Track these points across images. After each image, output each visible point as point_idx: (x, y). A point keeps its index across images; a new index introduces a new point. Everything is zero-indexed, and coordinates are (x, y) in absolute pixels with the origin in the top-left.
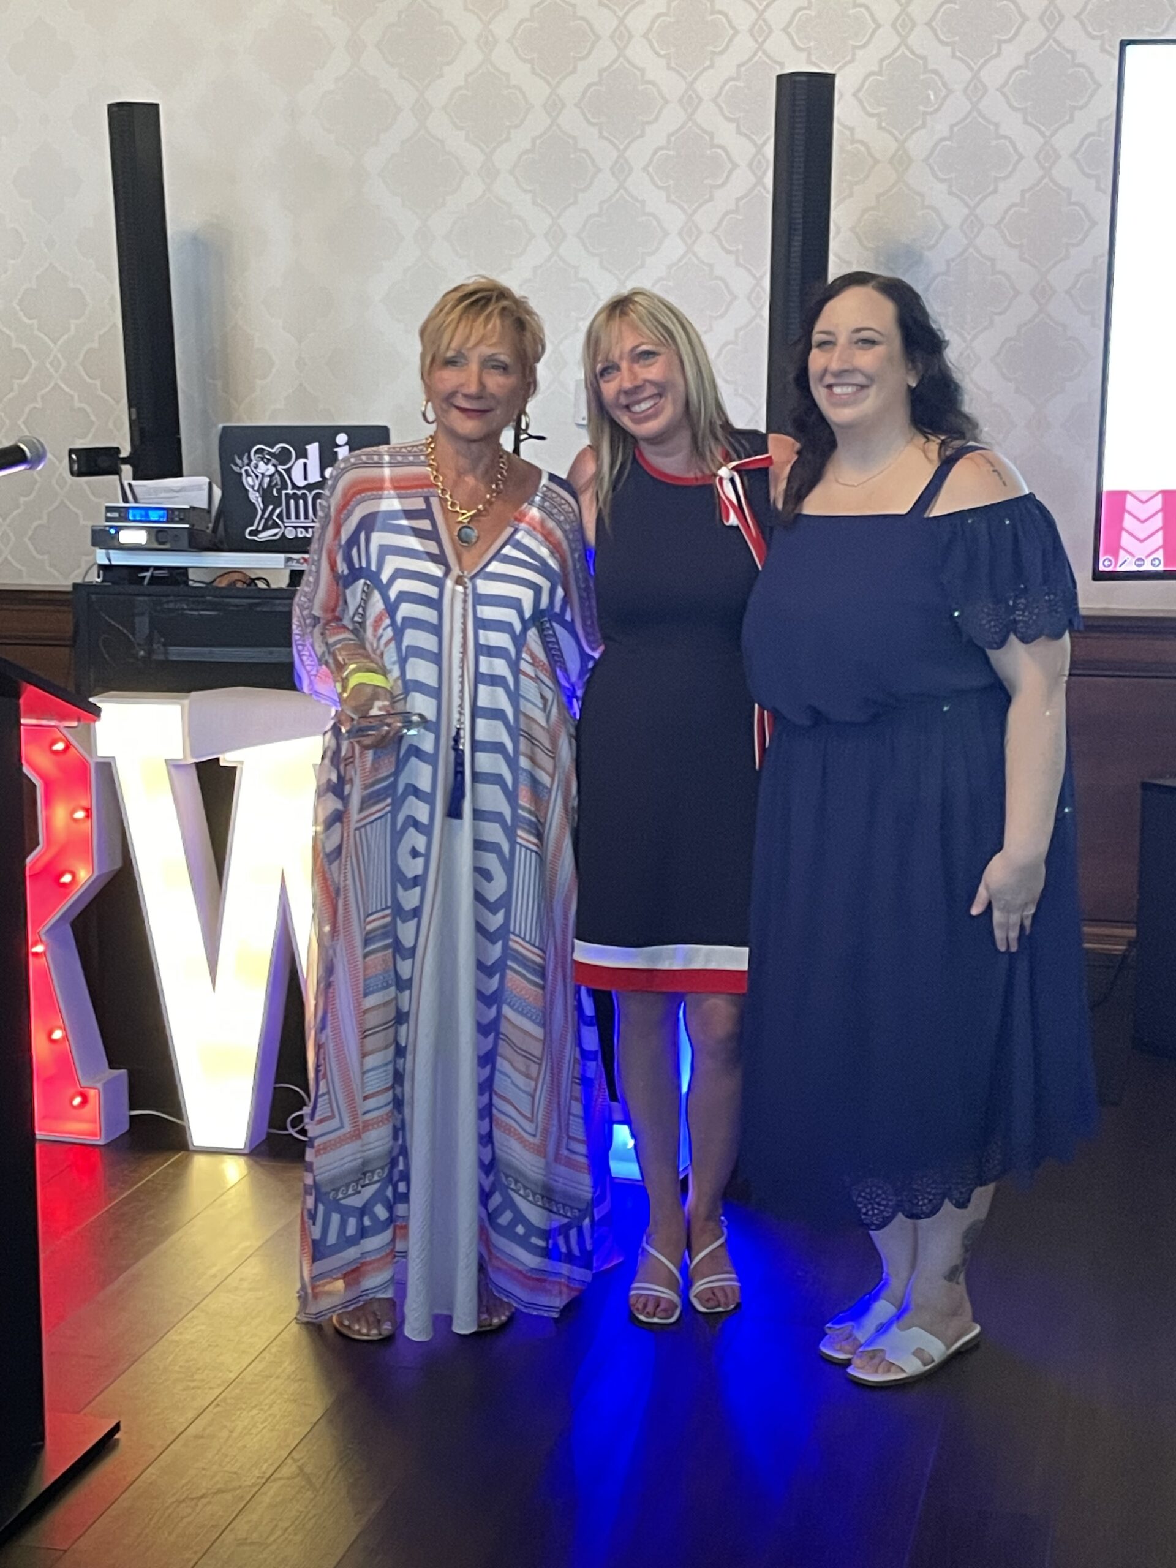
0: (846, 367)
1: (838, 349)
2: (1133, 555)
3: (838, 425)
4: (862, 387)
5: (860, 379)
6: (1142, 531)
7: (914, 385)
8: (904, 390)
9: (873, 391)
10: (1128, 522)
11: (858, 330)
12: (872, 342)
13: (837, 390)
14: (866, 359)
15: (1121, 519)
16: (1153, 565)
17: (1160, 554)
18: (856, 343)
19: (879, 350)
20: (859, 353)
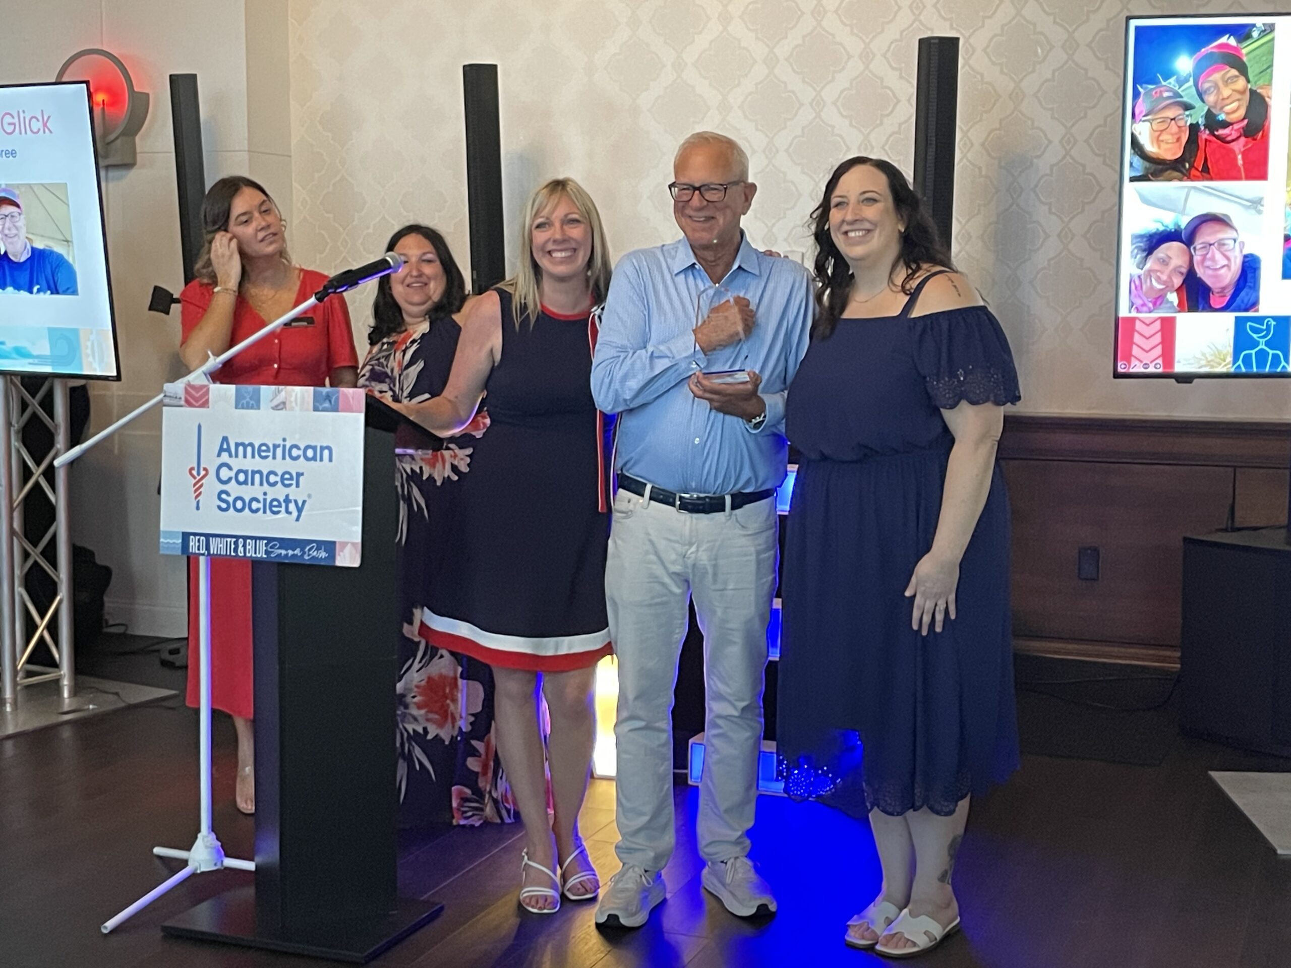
0: (858, 217)
1: (851, 206)
2: (1141, 362)
3: (853, 259)
4: (869, 231)
5: (867, 226)
6: (1147, 345)
7: (903, 230)
8: (896, 235)
9: (876, 233)
10: (1137, 338)
11: (864, 192)
12: (875, 201)
13: (852, 234)
14: (871, 212)
15: (1132, 337)
16: (1156, 368)
17: (1160, 361)
18: (863, 201)
19: (879, 205)
20: (864, 208)
